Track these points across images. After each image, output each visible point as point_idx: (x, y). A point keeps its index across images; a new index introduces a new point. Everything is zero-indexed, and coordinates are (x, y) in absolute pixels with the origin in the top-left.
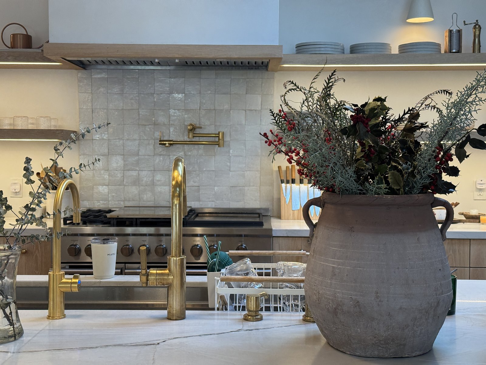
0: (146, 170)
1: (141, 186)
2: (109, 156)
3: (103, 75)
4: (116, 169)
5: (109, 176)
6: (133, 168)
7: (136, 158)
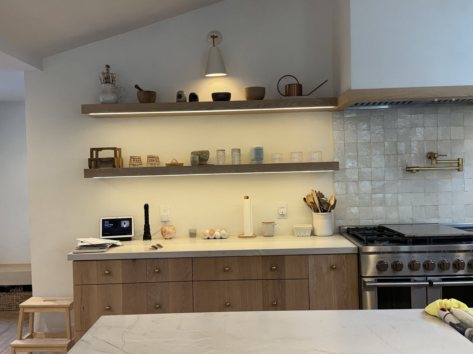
0: (391, 192)
1: (387, 206)
2: (359, 182)
3: (354, 115)
4: (365, 192)
5: (359, 199)
6: (379, 191)
7: (382, 183)
